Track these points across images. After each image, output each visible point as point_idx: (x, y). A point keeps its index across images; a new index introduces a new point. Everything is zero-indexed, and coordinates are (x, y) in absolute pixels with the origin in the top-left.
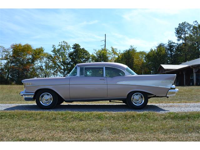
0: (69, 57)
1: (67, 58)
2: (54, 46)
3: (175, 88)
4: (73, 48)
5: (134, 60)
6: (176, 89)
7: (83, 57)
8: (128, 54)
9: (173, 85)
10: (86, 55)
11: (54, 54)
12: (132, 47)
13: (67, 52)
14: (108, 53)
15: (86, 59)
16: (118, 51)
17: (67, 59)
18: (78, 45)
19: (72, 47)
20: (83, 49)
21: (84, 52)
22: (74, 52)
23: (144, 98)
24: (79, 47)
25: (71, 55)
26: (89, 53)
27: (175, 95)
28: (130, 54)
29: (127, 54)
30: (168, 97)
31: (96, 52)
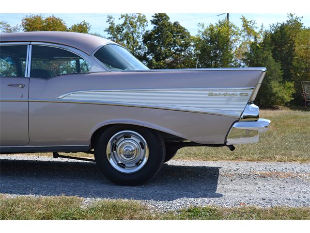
0: (145, 42)
1: (141, 46)
2: (111, 18)
3: (258, 117)
4: (153, 22)
5: (296, 48)
6: (260, 120)
7: (175, 42)
8: (281, 32)
9: (249, 103)
10: (183, 37)
11: (111, 36)
12: (292, 16)
13: (140, 31)
14: (233, 31)
15: (181, 46)
16: (256, 28)
17: (140, 48)
18: (165, 15)
19: (152, 19)
20: (175, 23)
21: (178, 30)
22: (156, 31)
23: (149, 147)
24: (165, 19)
25: (147, 38)
26: (189, 33)
27: (255, 139)
28: (285, 34)
29: (279, 33)
30: (232, 148)
31: (203, 30)
